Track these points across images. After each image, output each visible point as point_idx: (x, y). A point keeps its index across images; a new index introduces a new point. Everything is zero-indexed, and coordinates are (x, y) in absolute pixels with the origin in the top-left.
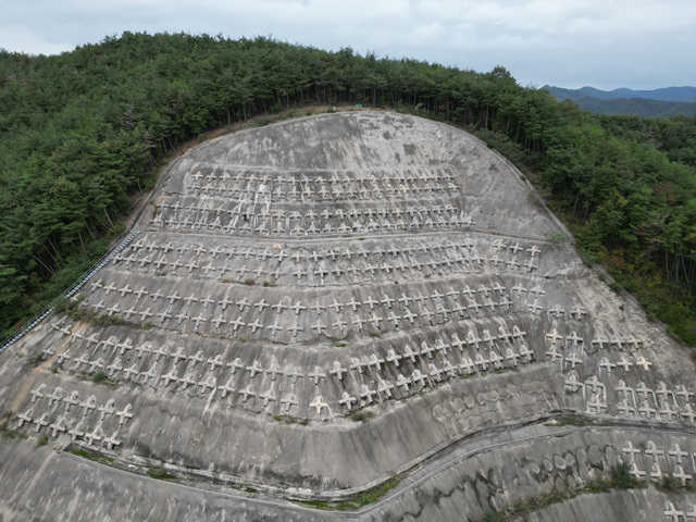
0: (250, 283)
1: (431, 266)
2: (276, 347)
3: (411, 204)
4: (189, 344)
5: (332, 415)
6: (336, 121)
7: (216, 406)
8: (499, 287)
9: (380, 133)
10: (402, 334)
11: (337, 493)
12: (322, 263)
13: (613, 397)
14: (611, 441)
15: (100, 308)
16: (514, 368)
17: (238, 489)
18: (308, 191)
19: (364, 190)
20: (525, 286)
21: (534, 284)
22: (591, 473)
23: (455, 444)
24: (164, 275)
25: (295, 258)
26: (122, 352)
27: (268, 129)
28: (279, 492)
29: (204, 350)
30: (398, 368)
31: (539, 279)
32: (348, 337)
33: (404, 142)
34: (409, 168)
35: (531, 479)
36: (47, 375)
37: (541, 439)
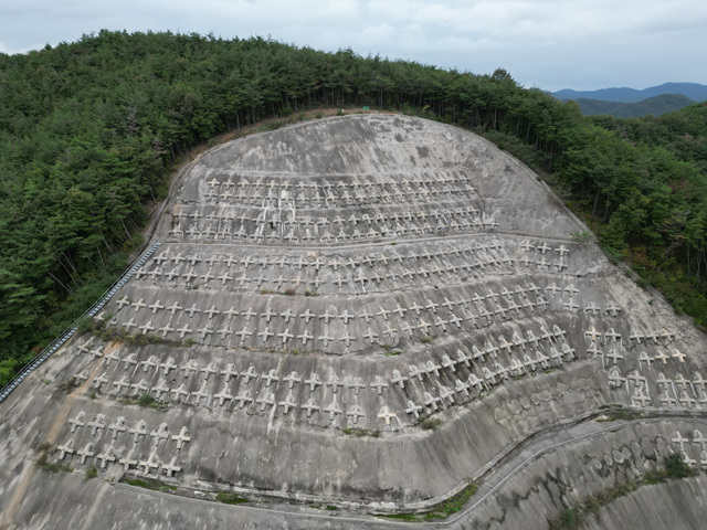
0: (290, 293)
1: (465, 269)
2: (331, 359)
3: (434, 207)
4: (239, 360)
5: (402, 425)
6: (347, 124)
7: (279, 423)
8: (534, 287)
9: (391, 135)
10: (451, 339)
11: (421, 505)
12: (360, 270)
13: (655, 389)
14: (661, 433)
15: (131, 327)
16: (559, 367)
17: (318, 508)
18: (332, 197)
19: (386, 194)
20: (558, 285)
21: (567, 283)
22: (646, 465)
23: (519, 446)
24: (196, 288)
25: (332, 266)
26: (166, 372)
27: (281, 133)
28: (361, 508)
29: (256, 365)
30: (455, 373)
31: (570, 278)
32: (401, 345)
33: (416, 144)
34: (425, 170)
35: (595, 475)
36: (84, 402)
37: (598, 436)
